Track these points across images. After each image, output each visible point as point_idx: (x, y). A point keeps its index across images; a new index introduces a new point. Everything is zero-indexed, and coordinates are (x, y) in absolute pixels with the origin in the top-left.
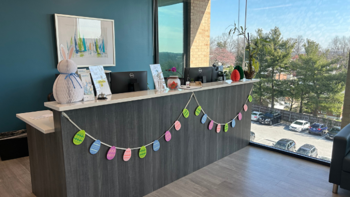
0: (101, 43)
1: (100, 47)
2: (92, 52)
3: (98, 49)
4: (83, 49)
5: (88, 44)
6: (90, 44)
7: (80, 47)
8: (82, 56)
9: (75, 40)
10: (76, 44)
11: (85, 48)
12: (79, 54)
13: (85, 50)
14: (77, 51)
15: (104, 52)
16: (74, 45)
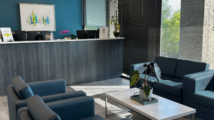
0: (47, 18)
1: (46, 21)
2: (41, 23)
3: (45, 22)
4: (35, 22)
5: (38, 19)
6: (40, 19)
7: (34, 20)
8: (34, 25)
9: (31, 17)
10: (31, 19)
11: (37, 21)
12: (33, 24)
13: (37, 22)
14: (32, 23)
15: (48, 23)
16: (30, 20)
